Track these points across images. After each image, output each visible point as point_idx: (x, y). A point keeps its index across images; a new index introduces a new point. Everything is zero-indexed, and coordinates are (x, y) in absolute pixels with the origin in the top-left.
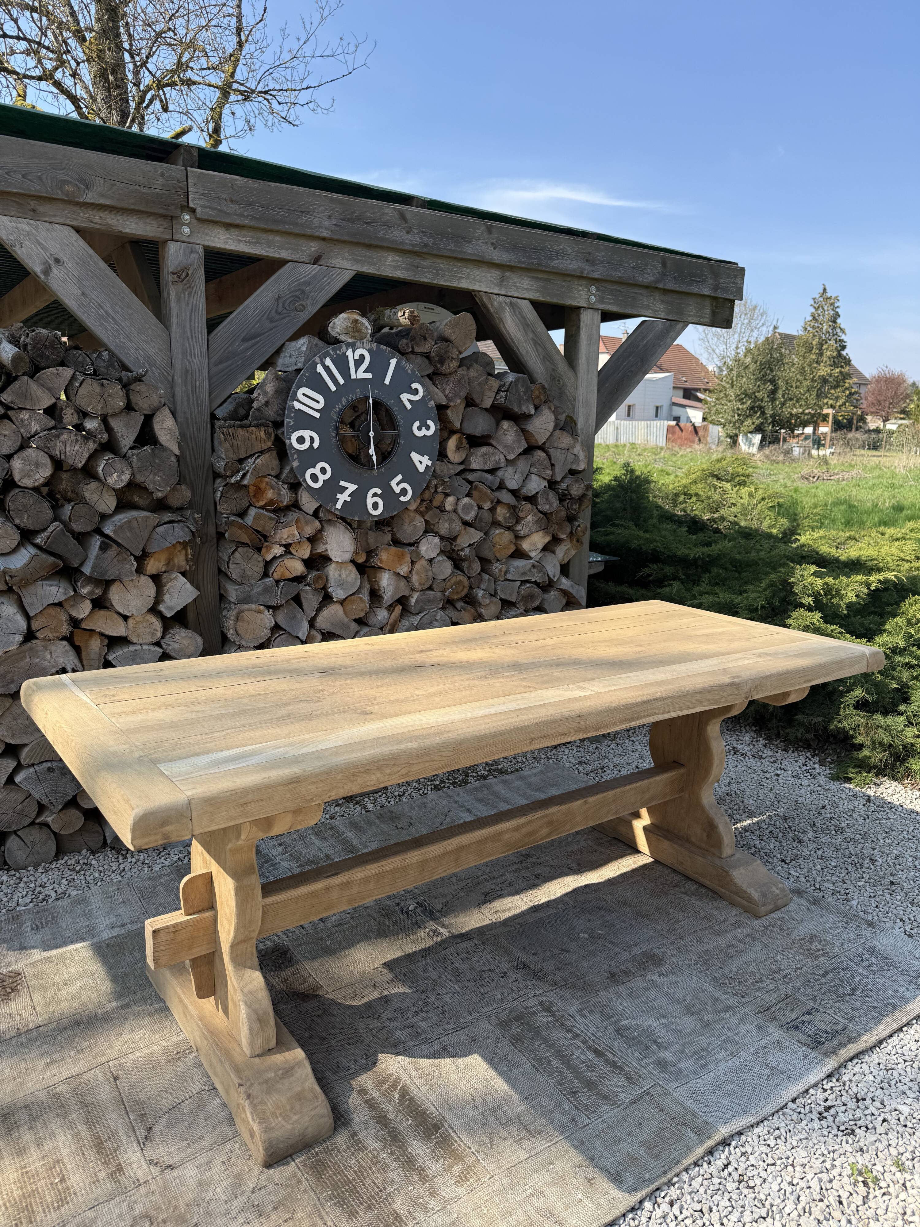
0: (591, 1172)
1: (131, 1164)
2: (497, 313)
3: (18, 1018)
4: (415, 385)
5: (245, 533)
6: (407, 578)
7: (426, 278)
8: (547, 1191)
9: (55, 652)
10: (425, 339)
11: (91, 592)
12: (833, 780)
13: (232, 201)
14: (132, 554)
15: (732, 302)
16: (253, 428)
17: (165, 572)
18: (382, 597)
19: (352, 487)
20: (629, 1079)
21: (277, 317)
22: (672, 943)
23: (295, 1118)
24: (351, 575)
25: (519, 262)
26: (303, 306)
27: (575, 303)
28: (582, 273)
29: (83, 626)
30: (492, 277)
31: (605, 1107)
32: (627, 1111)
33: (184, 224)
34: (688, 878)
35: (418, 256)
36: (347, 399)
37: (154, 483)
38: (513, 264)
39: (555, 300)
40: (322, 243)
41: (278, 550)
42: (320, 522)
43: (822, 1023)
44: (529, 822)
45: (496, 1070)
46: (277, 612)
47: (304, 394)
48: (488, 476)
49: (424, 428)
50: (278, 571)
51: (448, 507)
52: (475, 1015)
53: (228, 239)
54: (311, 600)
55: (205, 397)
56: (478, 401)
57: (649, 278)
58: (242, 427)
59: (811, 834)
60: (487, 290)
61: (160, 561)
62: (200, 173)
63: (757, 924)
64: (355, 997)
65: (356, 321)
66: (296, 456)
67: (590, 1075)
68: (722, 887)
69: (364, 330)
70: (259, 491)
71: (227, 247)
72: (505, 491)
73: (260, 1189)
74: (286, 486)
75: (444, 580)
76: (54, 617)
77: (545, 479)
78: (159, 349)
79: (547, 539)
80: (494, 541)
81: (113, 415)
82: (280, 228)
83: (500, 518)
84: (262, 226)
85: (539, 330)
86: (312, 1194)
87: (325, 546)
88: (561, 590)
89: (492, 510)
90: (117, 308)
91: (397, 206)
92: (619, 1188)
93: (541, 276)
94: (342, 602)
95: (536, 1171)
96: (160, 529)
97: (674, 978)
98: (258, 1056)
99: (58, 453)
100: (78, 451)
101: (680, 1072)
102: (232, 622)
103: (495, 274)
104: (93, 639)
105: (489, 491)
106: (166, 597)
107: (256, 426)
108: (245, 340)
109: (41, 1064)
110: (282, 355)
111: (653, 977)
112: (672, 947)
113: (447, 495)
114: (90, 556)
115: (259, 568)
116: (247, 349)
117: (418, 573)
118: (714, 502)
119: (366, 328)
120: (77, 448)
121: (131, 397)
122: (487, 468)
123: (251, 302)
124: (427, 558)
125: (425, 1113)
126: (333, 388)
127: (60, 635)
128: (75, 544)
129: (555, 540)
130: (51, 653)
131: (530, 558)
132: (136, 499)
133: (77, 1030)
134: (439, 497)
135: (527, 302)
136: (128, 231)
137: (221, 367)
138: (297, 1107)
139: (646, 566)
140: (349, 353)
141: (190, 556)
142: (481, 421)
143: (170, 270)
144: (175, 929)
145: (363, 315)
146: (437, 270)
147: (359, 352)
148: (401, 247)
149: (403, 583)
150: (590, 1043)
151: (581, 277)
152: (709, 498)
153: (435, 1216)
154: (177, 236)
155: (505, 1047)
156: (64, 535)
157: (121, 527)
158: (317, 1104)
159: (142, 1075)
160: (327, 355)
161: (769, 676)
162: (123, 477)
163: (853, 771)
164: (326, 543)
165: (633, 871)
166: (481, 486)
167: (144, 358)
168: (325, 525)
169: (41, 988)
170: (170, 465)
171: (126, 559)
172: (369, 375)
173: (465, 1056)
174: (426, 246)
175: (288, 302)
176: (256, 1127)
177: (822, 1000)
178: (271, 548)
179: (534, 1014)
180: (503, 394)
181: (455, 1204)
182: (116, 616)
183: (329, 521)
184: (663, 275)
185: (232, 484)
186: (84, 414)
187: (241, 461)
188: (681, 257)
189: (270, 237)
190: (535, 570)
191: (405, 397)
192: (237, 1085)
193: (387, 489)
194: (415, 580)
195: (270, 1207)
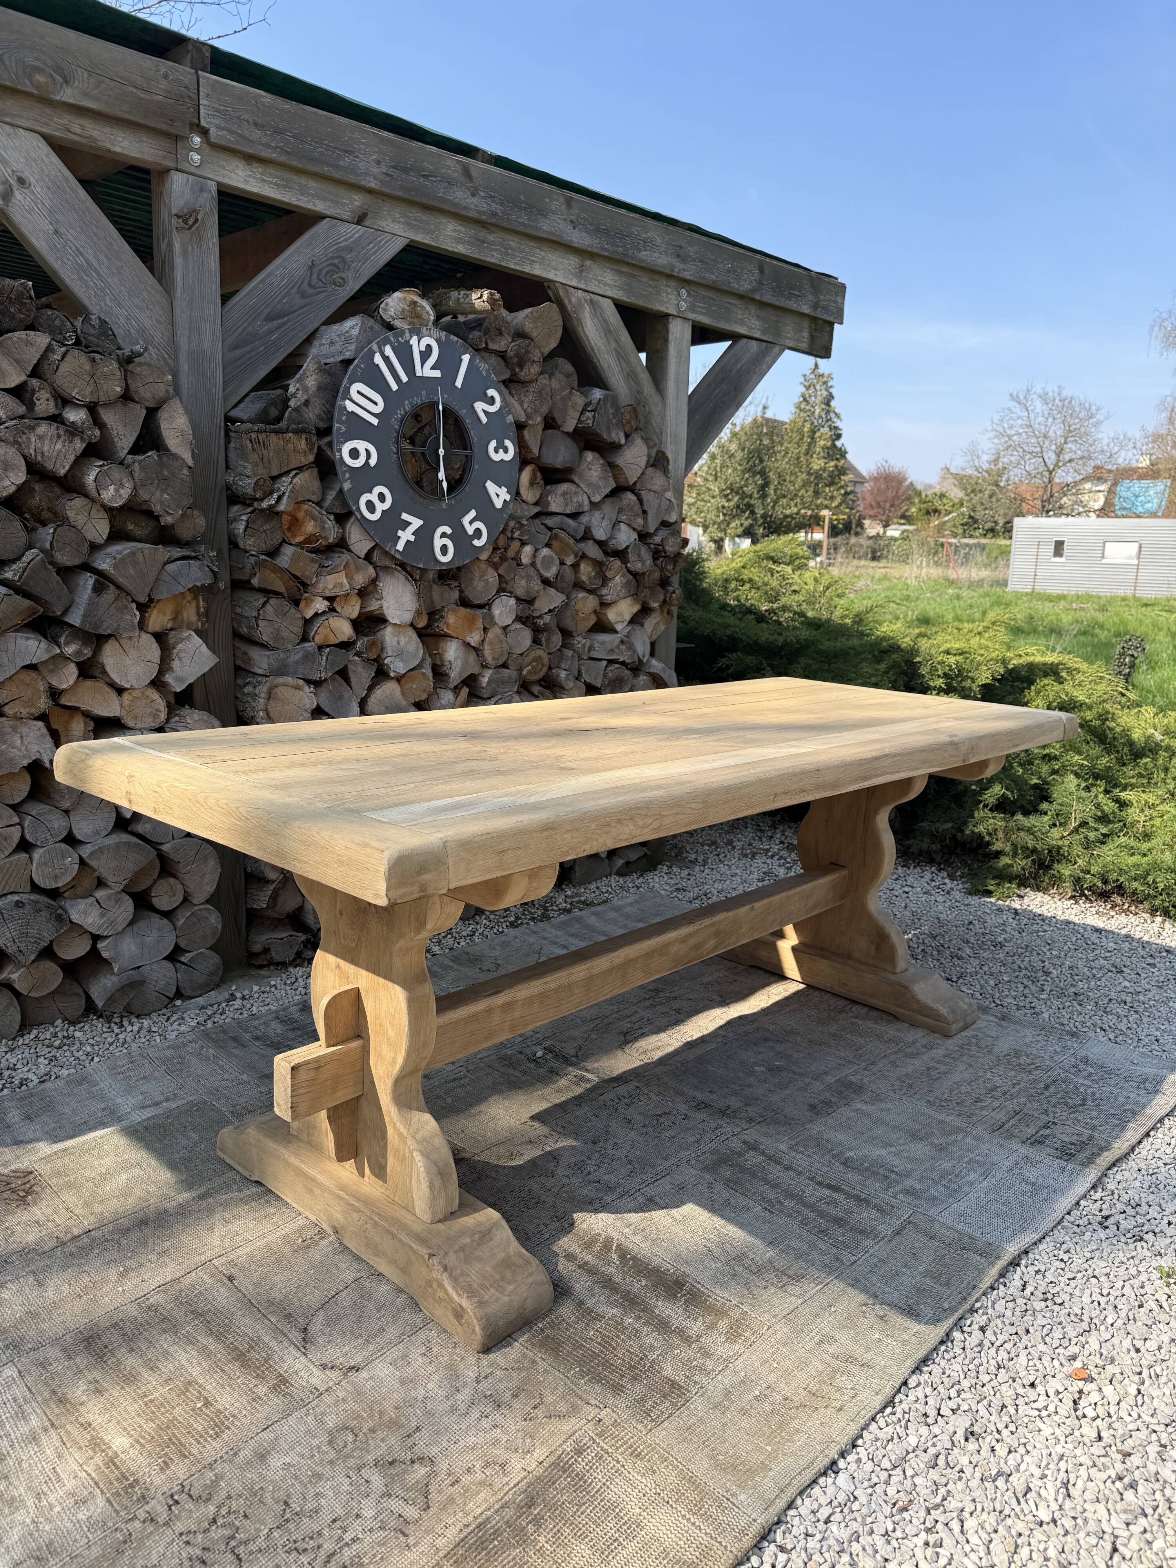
0: (880, 1310)
1: (296, 1372)
2: (575, 312)
3: (50, 1225)
4: (491, 392)
5: (281, 578)
6: (477, 650)
7: (492, 257)
8: (837, 1336)
9: (27, 736)
10: (501, 333)
11: (78, 653)
12: (970, 894)
13: (256, 124)
14: (133, 601)
15: (831, 324)
16: (291, 435)
17: (172, 629)
18: (447, 675)
19: (416, 523)
20: (881, 1210)
21: (311, 291)
22: (865, 1069)
23: (511, 1288)
24: (411, 643)
25: (602, 249)
26: (343, 279)
27: (663, 309)
28: (673, 271)
29: (63, 701)
30: (570, 264)
31: (866, 1243)
32: (894, 1242)
33: (192, 149)
34: (853, 1002)
35: (484, 227)
36: (411, 403)
37: (162, 503)
38: (595, 250)
39: (641, 303)
40: (368, 196)
41: (320, 605)
42: (375, 568)
43: (1064, 1135)
44: (697, 931)
45: (722, 1217)
46: (319, 690)
47: (358, 392)
48: (570, 521)
49: (501, 451)
50: (321, 633)
51: (525, 560)
52: (674, 1161)
53: (249, 176)
54: (361, 675)
55: (218, 392)
56: (559, 422)
57: (745, 286)
58: (276, 432)
59: (968, 951)
60: (564, 282)
61: (165, 615)
62: (215, 81)
63: (950, 1044)
64: (511, 1157)
65: (414, 303)
66: (347, 475)
67: (833, 1211)
68: (900, 1007)
69: (425, 316)
70: (295, 523)
71: (248, 188)
72: (591, 542)
73: (486, 1377)
74: (332, 517)
75: (521, 654)
76: (28, 685)
77: (634, 529)
78: (157, 320)
79: (636, 608)
80: (577, 607)
81: (106, 405)
82: (316, 169)
83: (584, 578)
84: (294, 163)
85: (623, 339)
86: (557, 1373)
87: (379, 602)
88: (650, 674)
89: (575, 566)
90: (102, 257)
91: (461, 158)
92: (920, 1322)
93: (625, 269)
94: (399, 679)
95: (817, 1316)
96: (171, 567)
97: (883, 1105)
98: (439, 1221)
99: (32, 452)
100: (60, 452)
101: (935, 1198)
102: (262, 701)
103: (572, 261)
104: (75, 721)
105: (572, 541)
106: (176, 664)
107: (296, 432)
108: (269, 318)
109: (113, 1274)
110: (316, 343)
111: (859, 1106)
112: (867, 1073)
113: (523, 544)
114: (77, 600)
115: (298, 629)
116: (271, 332)
117: (491, 644)
118: (772, 589)
119: (428, 313)
120: (59, 446)
121: (130, 382)
122: (568, 512)
123: (277, 268)
124: (501, 624)
125: (658, 1271)
126: (394, 387)
127: (36, 712)
128: (58, 583)
129: (645, 611)
130: (22, 737)
131: (615, 631)
132: (130, 527)
133: (146, 1230)
134: (515, 545)
135: (609, 301)
136: (117, 149)
137: (238, 352)
138: (509, 1275)
139: (724, 656)
140: (414, 341)
141: (202, 610)
142: (562, 448)
143: (174, 211)
144: (317, 1064)
145: (423, 296)
146: (507, 249)
147: (426, 341)
148: (464, 213)
149: (472, 657)
150: (820, 1179)
151: (670, 276)
152: (766, 584)
153: (720, 1377)
154: (183, 166)
155: (722, 1192)
156: (46, 568)
157: (123, 560)
158: (531, 1270)
159: (265, 1270)
160: (386, 341)
161: (982, 737)
162: (122, 491)
163: (993, 882)
164: (382, 598)
165: (787, 999)
166: (562, 534)
167: (138, 331)
168: (381, 574)
169: (70, 1186)
170: (182, 479)
171: (126, 607)
172: (437, 374)
173: (678, 1206)
174: (495, 215)
175: (324, 271)
176: (465, 1303)
177: (1055, 1113)
178: (312, 601)
179: (740, 1155)
180: (590, 415)
181: (737, 1362)
182: (107, 689)
183: (385, 568)
184: (761, 283)
185: (262, 510)
186: (64, 401)
187: (274, 479)
188: (780, 264)
189: (303, 180)
190: (623, 647)
191: (479, 406)
192: (426, 1257)
193: (458, 529)
194: (487, 652)
195: (508, 1395)
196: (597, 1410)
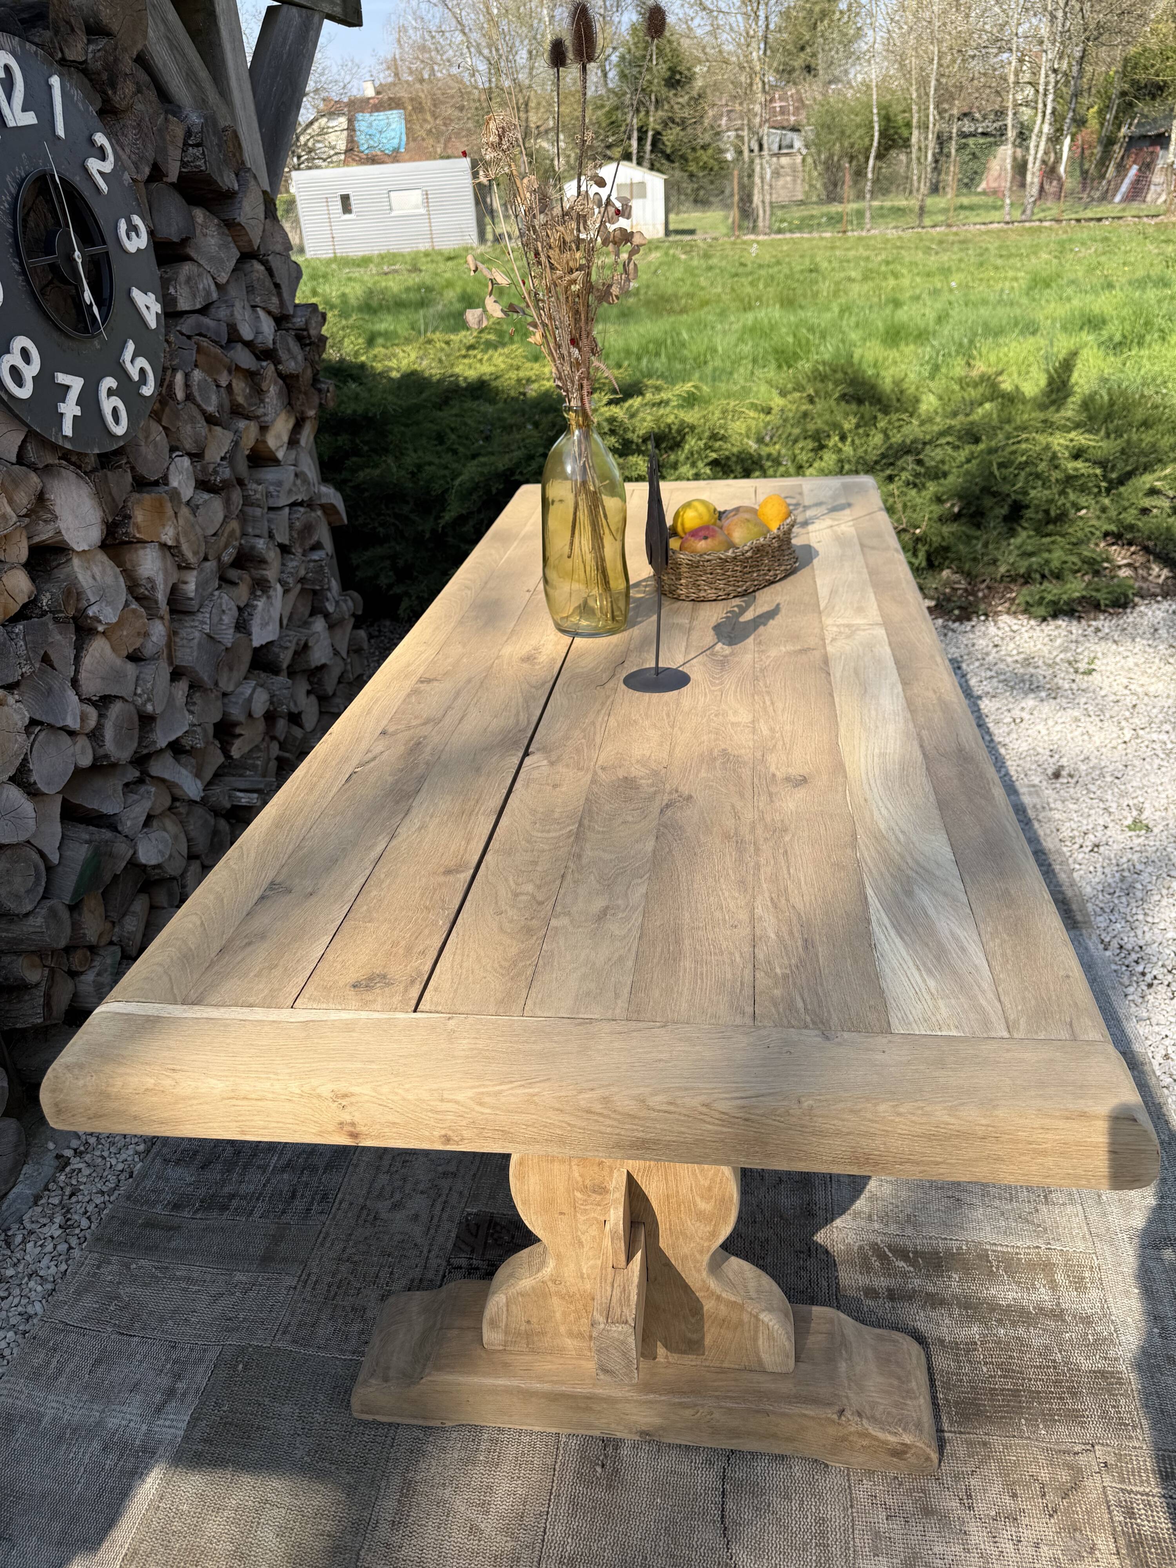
4: (100, 139)
6: (174, 549)
18: (153, 598)
19: (76, 384)
24: (108, 572)
36: (14, 178)
42: (36, 473)
46: (25, 692)
48: (206, 321)
49: (133, 234)
51: (180, 395)
54: (63, 643)
56: (163, 169)
72: (240, 346)
73: (969, 1497)
75: (218, 533)
77: (273, 315)
79: (291, 424)
80: (243, 444)
83: (240, 400)
86: (1017, 1441)
88: (322, 506)
89: (229, 386)
94: (106, 632)
105: (218, 350)
113: (174, 370)
117: (185, 534)
122: (199, 306)
124: (185, 500)
129: (300, 424)
131: (276, 462)
134: (169, 376)
138: (898, 1371)
142: (174, 209)
147: (2, 58)
149: (172, 561)
164: (57, 517)
166: (205, 342)
168: (46, 480)
172: (31, 118)
180: (191, 152)
183: (53, 470)
190: (299, 482)
191: (94, 165)
192: (835, 1417)
193: (122, 374)
194: (186, 549)
195: (1007, 1500)
196: (1092, 1455)
